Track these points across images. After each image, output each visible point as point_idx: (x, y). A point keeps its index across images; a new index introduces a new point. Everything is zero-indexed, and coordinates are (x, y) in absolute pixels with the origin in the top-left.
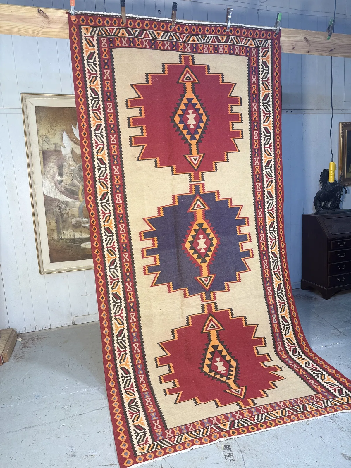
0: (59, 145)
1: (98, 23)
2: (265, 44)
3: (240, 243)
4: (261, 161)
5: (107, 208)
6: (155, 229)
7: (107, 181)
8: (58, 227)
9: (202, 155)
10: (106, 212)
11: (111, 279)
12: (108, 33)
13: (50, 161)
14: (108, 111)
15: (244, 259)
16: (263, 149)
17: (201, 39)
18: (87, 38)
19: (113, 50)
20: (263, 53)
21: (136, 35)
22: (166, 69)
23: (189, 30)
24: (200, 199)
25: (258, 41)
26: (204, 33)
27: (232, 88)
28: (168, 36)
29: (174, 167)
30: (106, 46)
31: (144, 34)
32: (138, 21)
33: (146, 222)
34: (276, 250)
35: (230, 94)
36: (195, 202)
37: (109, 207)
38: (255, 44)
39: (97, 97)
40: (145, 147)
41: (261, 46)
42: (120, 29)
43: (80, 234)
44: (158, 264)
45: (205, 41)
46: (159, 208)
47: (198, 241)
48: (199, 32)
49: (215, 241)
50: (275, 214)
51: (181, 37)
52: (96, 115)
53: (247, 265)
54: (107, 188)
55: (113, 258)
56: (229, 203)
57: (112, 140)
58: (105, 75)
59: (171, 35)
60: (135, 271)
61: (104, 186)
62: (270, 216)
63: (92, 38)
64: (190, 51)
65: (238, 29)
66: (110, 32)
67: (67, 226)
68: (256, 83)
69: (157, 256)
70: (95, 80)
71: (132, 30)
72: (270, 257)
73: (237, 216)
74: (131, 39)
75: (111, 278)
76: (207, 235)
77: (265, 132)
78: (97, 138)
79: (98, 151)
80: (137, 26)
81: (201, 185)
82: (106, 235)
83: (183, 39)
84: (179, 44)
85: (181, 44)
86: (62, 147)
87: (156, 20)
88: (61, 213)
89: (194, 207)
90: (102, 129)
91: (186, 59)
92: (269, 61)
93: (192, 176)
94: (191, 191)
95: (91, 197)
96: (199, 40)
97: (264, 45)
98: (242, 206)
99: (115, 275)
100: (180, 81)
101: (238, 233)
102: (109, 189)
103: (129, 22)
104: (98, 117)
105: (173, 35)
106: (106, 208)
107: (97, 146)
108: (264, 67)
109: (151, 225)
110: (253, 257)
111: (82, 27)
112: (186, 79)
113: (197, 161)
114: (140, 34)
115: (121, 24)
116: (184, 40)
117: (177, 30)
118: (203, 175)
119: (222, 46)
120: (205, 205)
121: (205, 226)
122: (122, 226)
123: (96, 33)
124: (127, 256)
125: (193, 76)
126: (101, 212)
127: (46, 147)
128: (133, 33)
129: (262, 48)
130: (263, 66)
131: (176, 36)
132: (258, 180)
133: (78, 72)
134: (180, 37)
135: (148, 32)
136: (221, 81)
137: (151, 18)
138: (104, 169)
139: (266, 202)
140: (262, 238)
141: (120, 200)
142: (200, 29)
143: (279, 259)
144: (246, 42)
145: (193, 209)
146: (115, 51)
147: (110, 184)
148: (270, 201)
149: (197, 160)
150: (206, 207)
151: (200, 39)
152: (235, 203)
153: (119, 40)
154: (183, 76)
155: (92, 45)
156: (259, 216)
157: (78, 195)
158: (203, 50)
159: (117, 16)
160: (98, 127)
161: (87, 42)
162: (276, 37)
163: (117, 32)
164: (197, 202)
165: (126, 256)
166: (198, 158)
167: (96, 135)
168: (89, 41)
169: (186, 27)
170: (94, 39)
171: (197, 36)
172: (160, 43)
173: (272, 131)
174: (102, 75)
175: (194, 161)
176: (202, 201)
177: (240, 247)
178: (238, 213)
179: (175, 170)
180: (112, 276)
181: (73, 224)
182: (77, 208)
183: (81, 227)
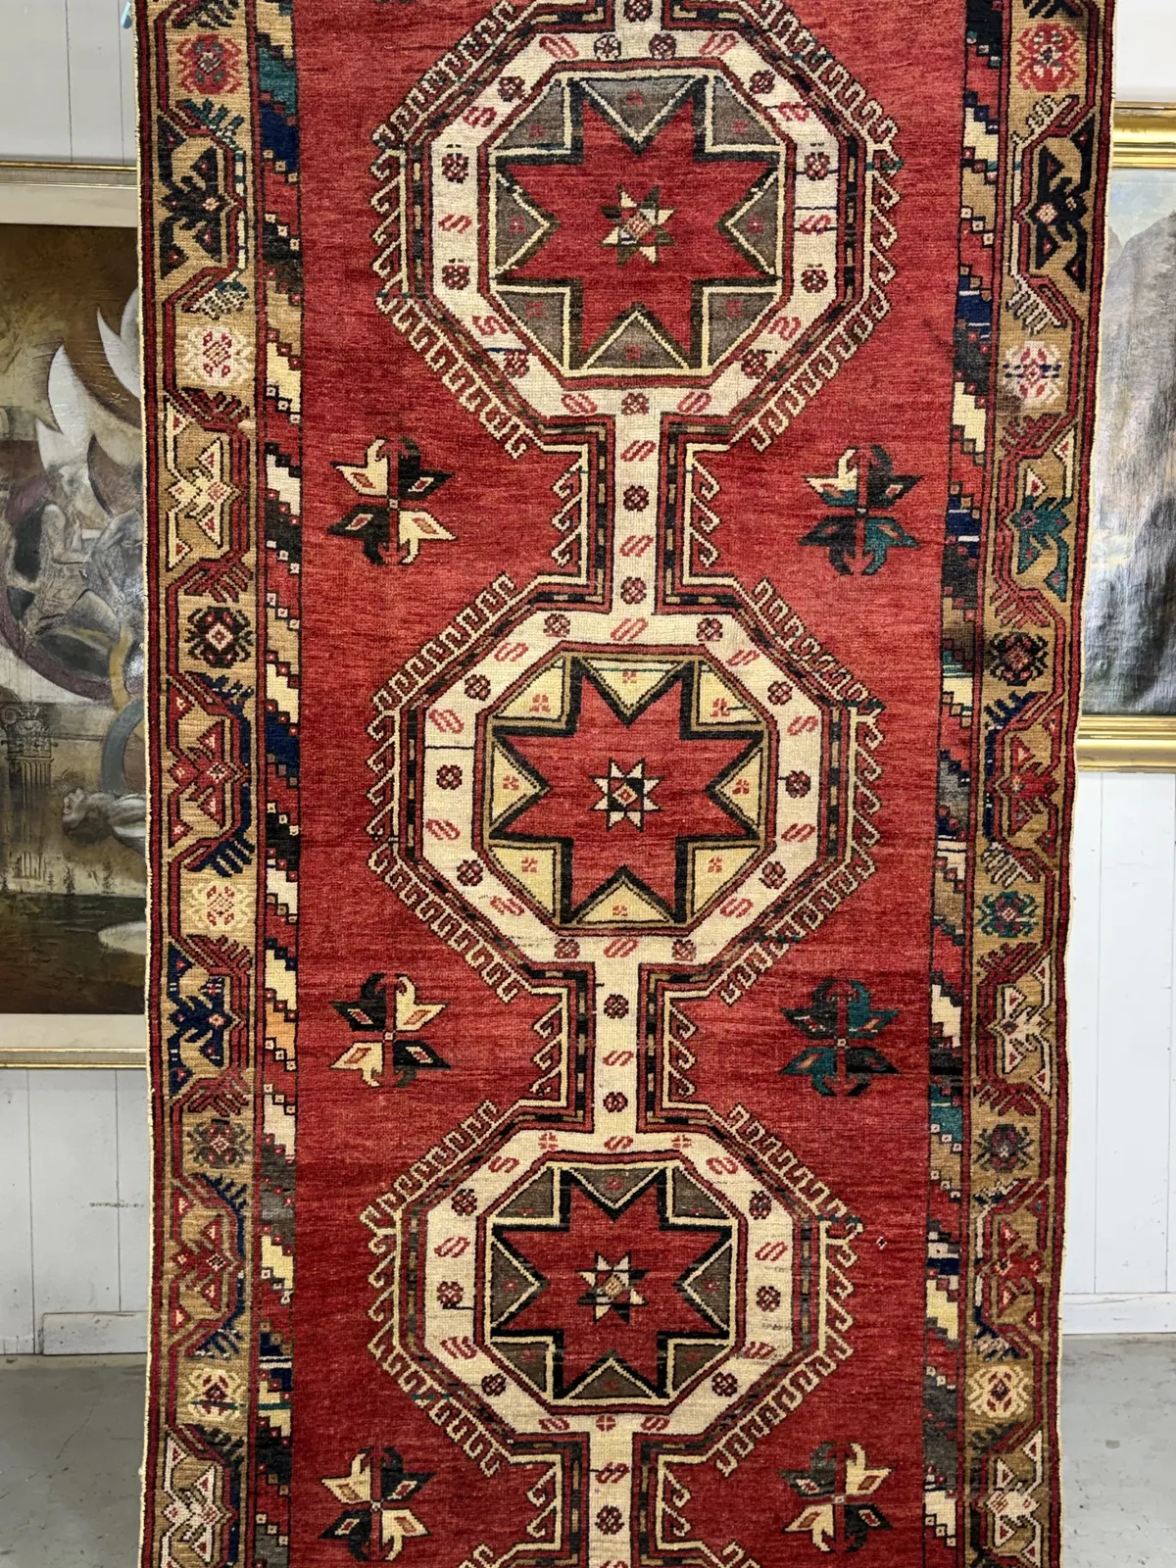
0: (27, 417)
43: (101, 874)
67: (37, 832)
86: (41, 427)
88: (12, 761)
157: (104, 671)
181: (67, 819)
182: (95, 739)
183: (111, 842)
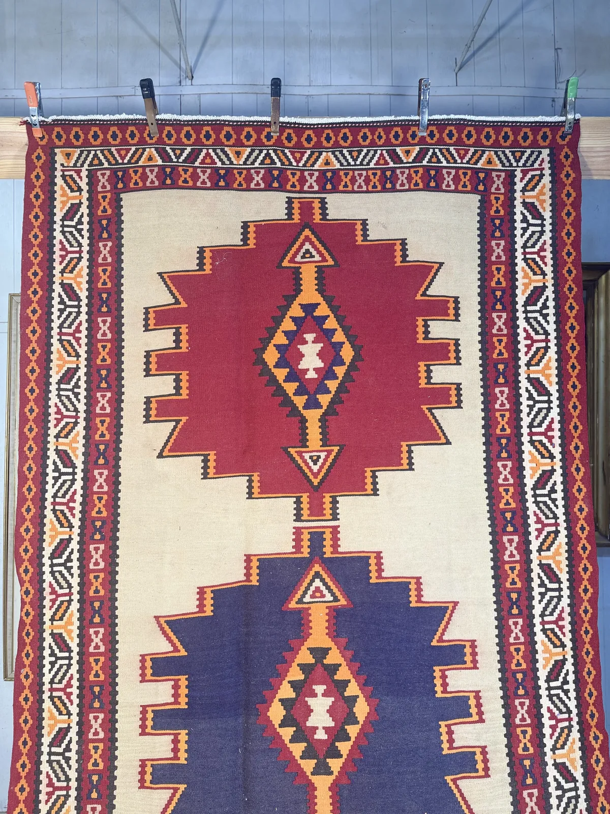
1: (92, 140)
2: (532, 159)
3: (442, 723)
4: (518, 472)
5: (65, 579)
6: (183, 653)
7: (71, 509)
9: (336, 449)
10: (60, 592)
11: (50, 784)
12: (115, 159)
14: (99, 336)
15: (454, 781)
16: (525, 439)
17: (349, 157)
18: (66, 173)
19: (122, 196)
20: (525, 182)
21: (181, 160)
22: (252, 235)
23: (315, 139)
24: (322, 573)
25: (509, 155)
26: (355, 143)
27: (432, 274)
28: (261, 158)
29: (256, 477)
30: (108, 188)
31: (201, 157)
32: (186, 129)
33: (162, 629)
34: (572, 756)
35: (422, 289)
36: (307, 581)
37: (69, 577)
38: (501, 162)
39: (76, 303)
40: (181, 423)
41: (520, 164)
42: (144, 150)
44: (183, 761)
45: (358, 163)
46: (201, 591)
47: (311, 701)
48: (342, 143)
49: (362, 709)
50: (569, 636)
51: (295, 158)
52: (67, 345)
53: (466, 802)
54: (71, 526)
55: (64, 721)
56: (413, 593)
57: (100, 405)
58: (101, 252)
59: (268, 155)
60: (116, 773)
61: (63, 521)
62: (550, 640)
63: (78, 172)
64: (316, 188)
65: (452, 128)
66: (118, 158)
68: (503, 258)
69: (183, 736)
70: (75, 266)
71: (173, 150)
72: (550, 779)
73: (438, 634)
74: (168, 170)
75: (50, 780)
76: (337, 688)
77: (533, 391)
78: (61, 401)
79: (60, 432)
80: (184, 140)
81: (328, 531)
82: (52, 654)
83: (298, 162)
84: (289, 172)
85: (294, 174)
87: (229, 121)
89: (303, 596)
90: (79, 379)
91: (306, 208)
92: (544, 201)
93: (305, 506)
94: (298, 547)
95: (29, 547)
96: (343, 161)
97: (530, 162)
98: (456, 604)
99: (61, 775)
100: (285, 263)
101: (439, 689)
102: (76, 530)
103: (165, 132)
104: (71, 351)
105: (273, 154)
106: (61, 580)
107: (59, 421)
108: (529, 217)
109: (174, 638)
110: (487, 776)
111: (56, 150)
112: (303, 257)
113: (319, 464)
114: (193, 157)
115: (148, 139)
116: (301, 164)
117: (285, 142)
118: (334, 502)
119: (407, 171)
120: (335, 590)
121: (334, 657)
122: (97, 633)
123: (88, 162)
124: (100, 721)
125: (322, 249)
126: (48, 590)
128: (173, 157)
129: (522, 171)
130: (527, 214)
131: (281, 154)
132: (510, 529)
133: (36, 248)
134: (290, 157)
135: (210, 151)
136: (398, 259)
137: (218, 118)
138: (70, 477)
139: (537, 597)
140: (522, 712)
141: (100, 560)
142: (345, 134)
143: (582, 788)
144: (476, 158)
145: (300, 601)
146: (129, 200)
147: (78, 516)
148: (550, 594)
149: (321, 461)
150: (340, 597)
151: (345, 158)
152: (432, 594)
153: (139, 174)
154: (294, 249)
155: (76, 189)
156: (512, 640)
158: (353, 184)
159: (136, 120)
160: (69, 375)
161: (66, 182)
162: (567, 140)
163: (137, 156)
164: (312, 581)
165: (96, 723)
166: (323, 455)
167: (61, 393)
168: (69, 181)
169: (307, 132)
170: (82, 174)
171: (337, 153)
172: (240, 174)
173: (553, 389)
174: (94, 252)
175: (311, 464)
176: (328, 580)
177: (444, 737)
178: (442, 626)
179: (256, 484)
180: (52, 776)
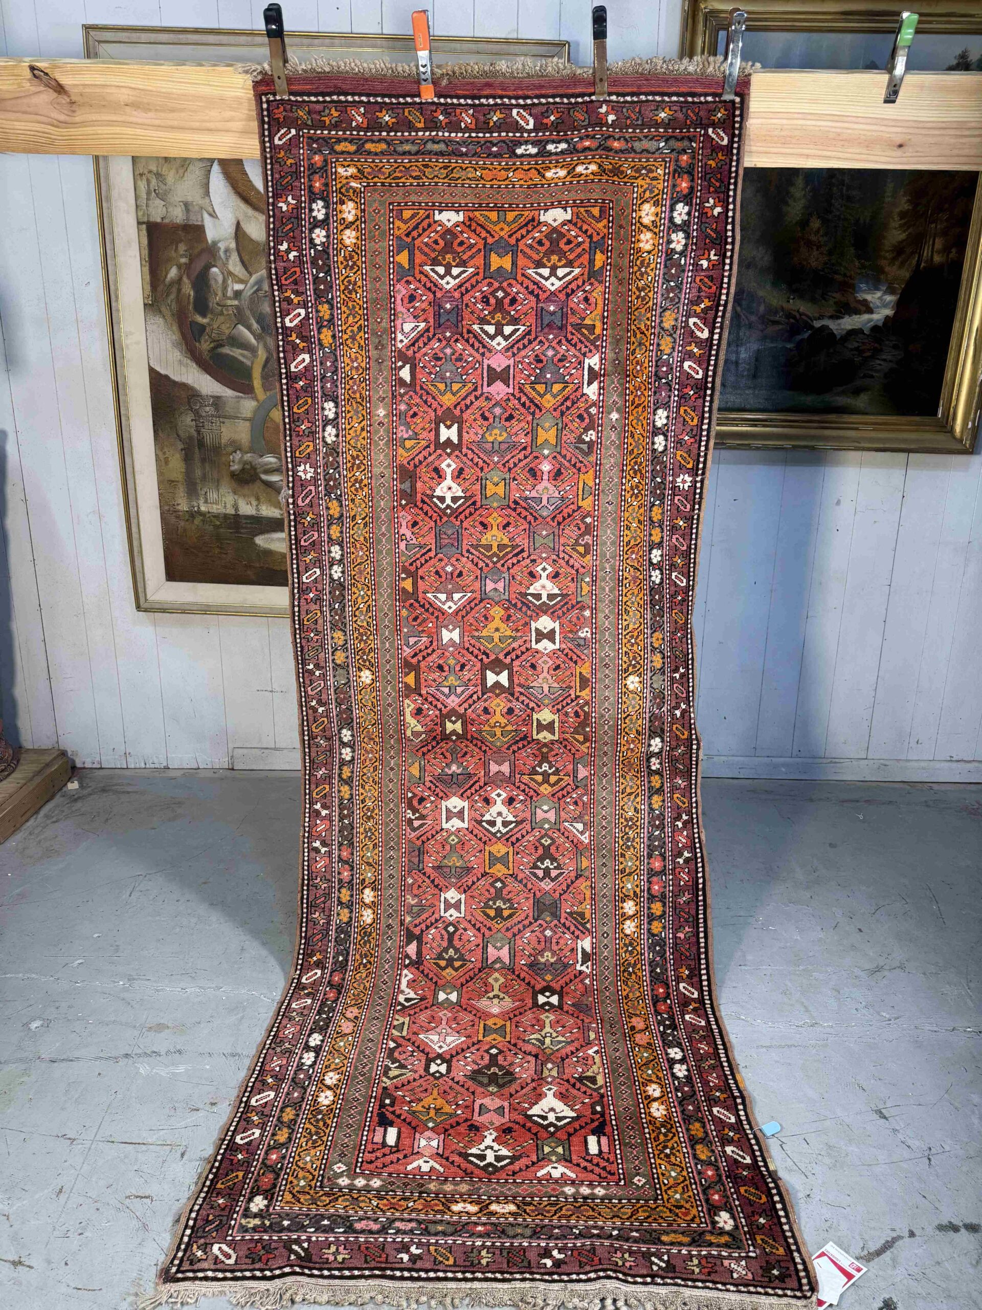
0: (197, 208)
8: (189, 474)
13: (169, 260)
43: (254, 503)
86: (206, 216)
88: (198, 432)
127: (157, 213)
157: (250, 377)
181: (232, 468)
182: (245, 419)
183: (258, 483)
